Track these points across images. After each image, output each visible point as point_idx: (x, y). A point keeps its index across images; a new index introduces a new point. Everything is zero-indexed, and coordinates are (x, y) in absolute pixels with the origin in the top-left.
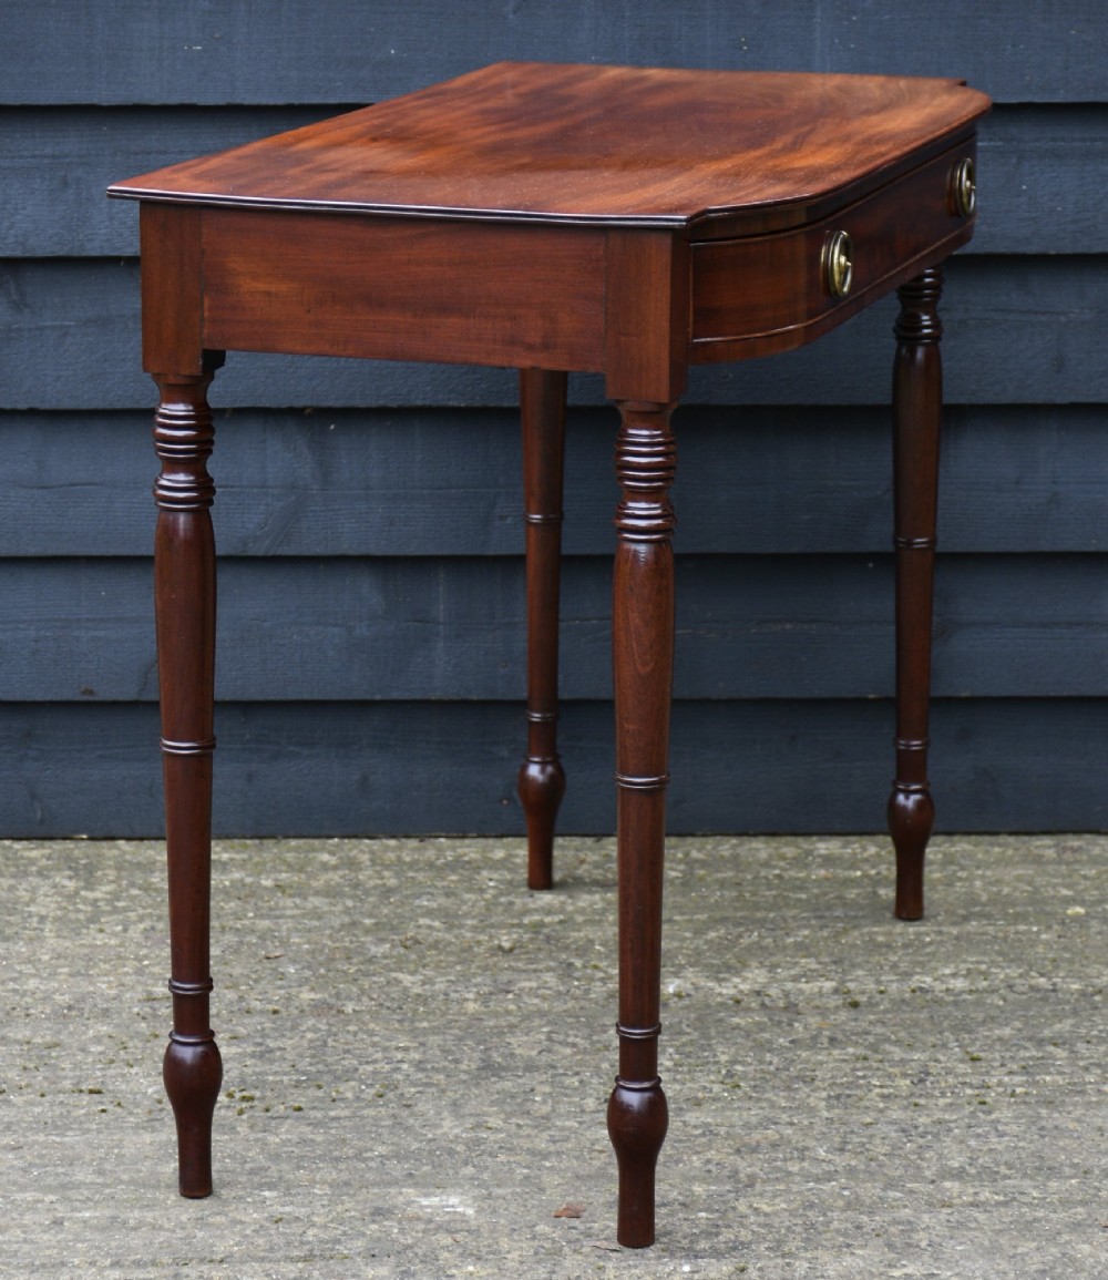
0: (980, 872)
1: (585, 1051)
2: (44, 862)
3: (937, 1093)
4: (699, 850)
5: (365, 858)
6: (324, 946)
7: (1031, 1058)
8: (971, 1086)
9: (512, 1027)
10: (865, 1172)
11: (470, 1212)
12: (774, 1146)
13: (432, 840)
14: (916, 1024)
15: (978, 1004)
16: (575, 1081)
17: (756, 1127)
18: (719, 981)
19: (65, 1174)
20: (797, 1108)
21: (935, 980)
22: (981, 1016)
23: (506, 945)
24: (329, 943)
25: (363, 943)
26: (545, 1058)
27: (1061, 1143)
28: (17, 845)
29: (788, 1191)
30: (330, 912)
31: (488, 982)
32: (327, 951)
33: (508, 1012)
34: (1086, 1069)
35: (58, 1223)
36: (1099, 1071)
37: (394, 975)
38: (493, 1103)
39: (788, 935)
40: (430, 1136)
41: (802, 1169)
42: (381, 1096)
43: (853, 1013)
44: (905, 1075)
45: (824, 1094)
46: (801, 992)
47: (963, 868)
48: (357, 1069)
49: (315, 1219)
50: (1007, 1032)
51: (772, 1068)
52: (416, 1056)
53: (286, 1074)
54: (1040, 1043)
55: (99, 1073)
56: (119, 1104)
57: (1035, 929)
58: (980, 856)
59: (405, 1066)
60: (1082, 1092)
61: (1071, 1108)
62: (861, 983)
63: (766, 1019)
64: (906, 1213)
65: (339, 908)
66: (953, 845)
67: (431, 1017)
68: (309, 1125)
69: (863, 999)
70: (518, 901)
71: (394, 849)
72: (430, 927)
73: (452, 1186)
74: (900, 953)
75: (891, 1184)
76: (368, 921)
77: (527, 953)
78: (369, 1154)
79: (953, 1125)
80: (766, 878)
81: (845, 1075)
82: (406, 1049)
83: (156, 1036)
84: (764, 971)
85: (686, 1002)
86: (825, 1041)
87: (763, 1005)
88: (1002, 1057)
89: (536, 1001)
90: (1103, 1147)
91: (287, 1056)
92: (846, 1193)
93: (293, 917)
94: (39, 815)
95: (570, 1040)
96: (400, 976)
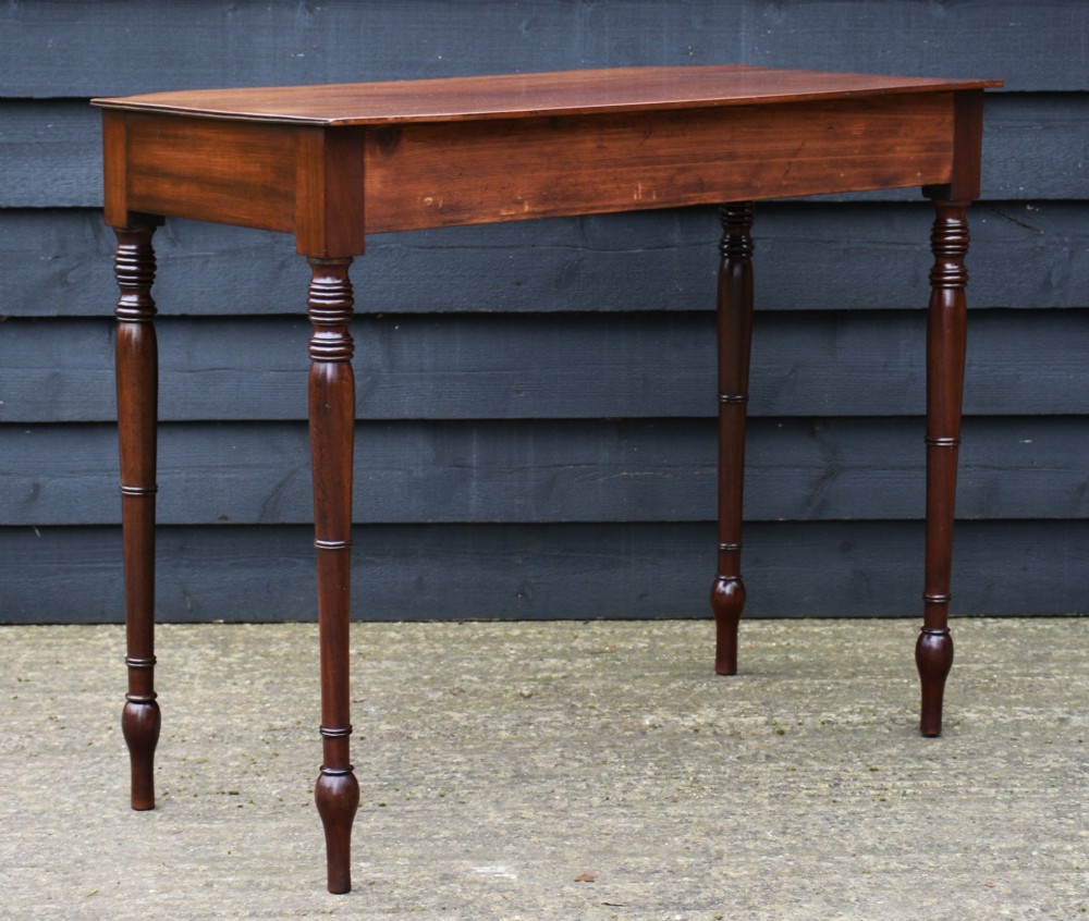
0: (861, 643)
1: (589, 765)
2: (193, 638)
3: (849, 793)
4: (659, 629)
5: (422, 635)
6: (395, 694)
7: (913, 769)
8: (873, 788)
9: (534, 748)
10: (803, 848)
11: (514, 877)
12: (734, 830)
13: (468, 623)
14: (827, 746)
15: (871, 732)
16: (583, 786)
17: (719, 817)
18: (682, 716)
19: (214, 851)
20: (748, 804)
21: (838, 715)
22: (874, 741)
23: (526, 693)
24: (399, 691)
25: (423, 692)
26: (560, 770)
27: (945, 828)
28: (174, 627)
29: (748, 862)
30: (399, 671)
31: (515, 717)
32: (397, 697)
33: (531, 738)
34: (956, 776)
35: (209, 885)
36: (965, 778)
37: (447, 713)
38: (525, 801)
39: (728, 685)
40: (480, 824)
41: (756, 846)
42: (442, 796)
43: (781, 738)
44: (824, 781)
45: (767, 794)
46: (742, 724)
47: (848, 641)
48: (423, 778)
49: (399, 882)
50: (894, 751)
51: (726, 776)
52: (467, 768)
53: (372, 781)
54: (920, 758)
55: (236, 780)
56: (251, 802)
57: (906, 681)
58: (859, 633)
59: (459, 775)
60: (955, 793)
61: (948, 804)
62: (784, 717)
63: (718, 743)
64: (837, 878)
65: (404, 668)
66: (839, 625)
67: (475, 742)
68: (391, 816)
69: (787, 729)
70: (532, 663)
71: (441, 629)
72: (471, 681)
73: (499, 859)
74: (810, 697)
75: (823, 857)
76: (426, 677)
77: (541, 698)
78: (436, 837)
79: (863, 815)
80: (708, 647)
81: (780, 781)
82: (458, 763)
83: (277, 755)
84: (713, 710)
85: (659, 731)
86: (763, 757)
87: (715, 732)
88: (894, 768)
89: (550, 730)
90: (976, 831)
91: (373, 768)
92: (791, 863)
93: (372, 674)
94: (189, 606)
95: (578, 757)
96: (451, 714)
